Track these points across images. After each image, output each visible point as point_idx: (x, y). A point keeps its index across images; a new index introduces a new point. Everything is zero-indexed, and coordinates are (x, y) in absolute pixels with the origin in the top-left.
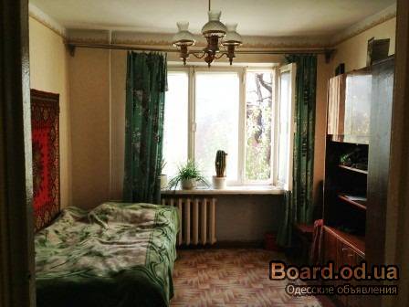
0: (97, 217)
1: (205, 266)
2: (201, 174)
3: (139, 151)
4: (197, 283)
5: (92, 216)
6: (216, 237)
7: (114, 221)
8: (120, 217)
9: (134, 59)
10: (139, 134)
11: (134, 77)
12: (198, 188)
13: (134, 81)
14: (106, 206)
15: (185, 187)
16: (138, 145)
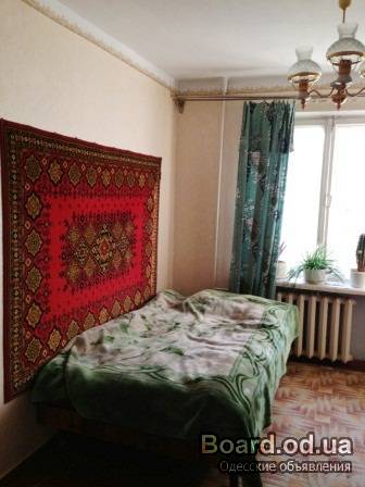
0: (192, 306)
1: (330, 391)
2: (334, 265)
3: (250, 228)
4: (312, 412)
5: (187, 304)
6: (351, 353)
7: (212, 313)
8: (220, 309)
9: (252, 112)
10: (252, 208)
11: (251, 134)
12: (328, 283)
13: (250, 140)
14: (206, 294)
15: (309, 281)
16: (250, 222)
